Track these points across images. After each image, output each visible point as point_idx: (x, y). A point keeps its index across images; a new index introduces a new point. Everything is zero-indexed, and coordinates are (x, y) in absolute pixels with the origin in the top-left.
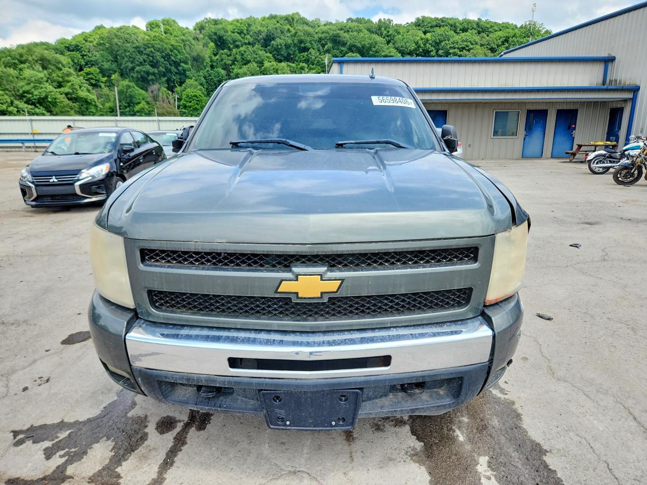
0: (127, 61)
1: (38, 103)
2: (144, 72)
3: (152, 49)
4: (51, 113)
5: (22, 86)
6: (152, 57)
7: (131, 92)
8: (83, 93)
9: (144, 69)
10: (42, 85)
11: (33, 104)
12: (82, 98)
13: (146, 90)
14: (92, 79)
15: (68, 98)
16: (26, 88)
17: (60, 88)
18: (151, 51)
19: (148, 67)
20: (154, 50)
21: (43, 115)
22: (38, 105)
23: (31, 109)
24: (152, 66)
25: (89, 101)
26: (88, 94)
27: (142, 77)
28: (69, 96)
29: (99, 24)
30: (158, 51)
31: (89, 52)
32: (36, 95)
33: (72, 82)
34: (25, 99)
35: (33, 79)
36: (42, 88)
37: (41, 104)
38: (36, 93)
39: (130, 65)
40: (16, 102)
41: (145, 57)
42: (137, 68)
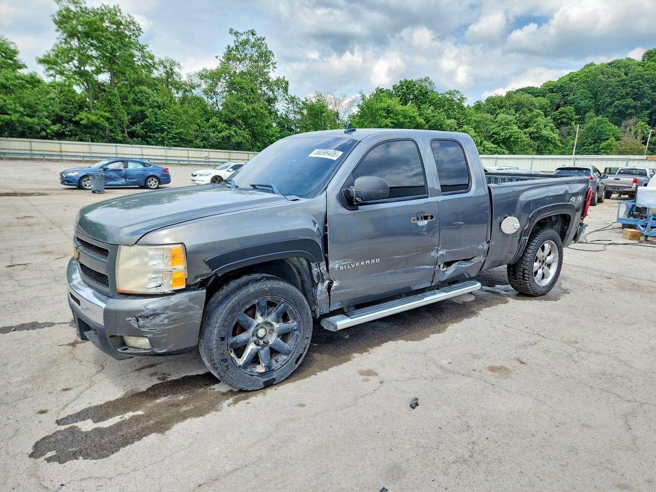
0: (607, 97)
1: (502, 142)
2: (623, 106)
3: (641, 81)
4: (512, 152)
5: (494, 128)
6: (637, 89)
7: (602, 128)
8: (545, 132)
9: (624, 103)
10: (509, 127)
11: (498, 144)
12: (544, 137)
13: (619, 126)
14: (564, 117)
15: (531, 138)
16: (496, 130)
17: (527, 128)
18: (639, 83)
19: (630, 101)
20: (643, 81)
21: (503, 153)
22: (501, 144)
23: (495, 148)
24: (635, 99)
25: (550, 139)
26: (551, 132)
27: (619, 112)
28: (532, 135)
29: (589, 63)
30: (647, 81)
31: (571, 91)
32: (502, 136)
33: (538, 123)
34: (492, 140)
35: (504, 122)
36: (509, 129)
37: (504, 143)
38: (503, 134)
39: (608, 100)
40: (485, 142)
41: (628, 90)
42: (617, 103)
